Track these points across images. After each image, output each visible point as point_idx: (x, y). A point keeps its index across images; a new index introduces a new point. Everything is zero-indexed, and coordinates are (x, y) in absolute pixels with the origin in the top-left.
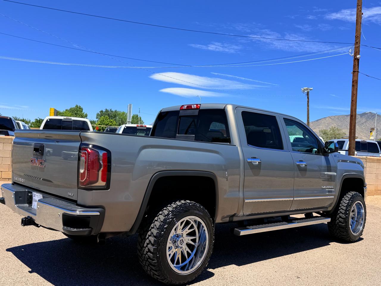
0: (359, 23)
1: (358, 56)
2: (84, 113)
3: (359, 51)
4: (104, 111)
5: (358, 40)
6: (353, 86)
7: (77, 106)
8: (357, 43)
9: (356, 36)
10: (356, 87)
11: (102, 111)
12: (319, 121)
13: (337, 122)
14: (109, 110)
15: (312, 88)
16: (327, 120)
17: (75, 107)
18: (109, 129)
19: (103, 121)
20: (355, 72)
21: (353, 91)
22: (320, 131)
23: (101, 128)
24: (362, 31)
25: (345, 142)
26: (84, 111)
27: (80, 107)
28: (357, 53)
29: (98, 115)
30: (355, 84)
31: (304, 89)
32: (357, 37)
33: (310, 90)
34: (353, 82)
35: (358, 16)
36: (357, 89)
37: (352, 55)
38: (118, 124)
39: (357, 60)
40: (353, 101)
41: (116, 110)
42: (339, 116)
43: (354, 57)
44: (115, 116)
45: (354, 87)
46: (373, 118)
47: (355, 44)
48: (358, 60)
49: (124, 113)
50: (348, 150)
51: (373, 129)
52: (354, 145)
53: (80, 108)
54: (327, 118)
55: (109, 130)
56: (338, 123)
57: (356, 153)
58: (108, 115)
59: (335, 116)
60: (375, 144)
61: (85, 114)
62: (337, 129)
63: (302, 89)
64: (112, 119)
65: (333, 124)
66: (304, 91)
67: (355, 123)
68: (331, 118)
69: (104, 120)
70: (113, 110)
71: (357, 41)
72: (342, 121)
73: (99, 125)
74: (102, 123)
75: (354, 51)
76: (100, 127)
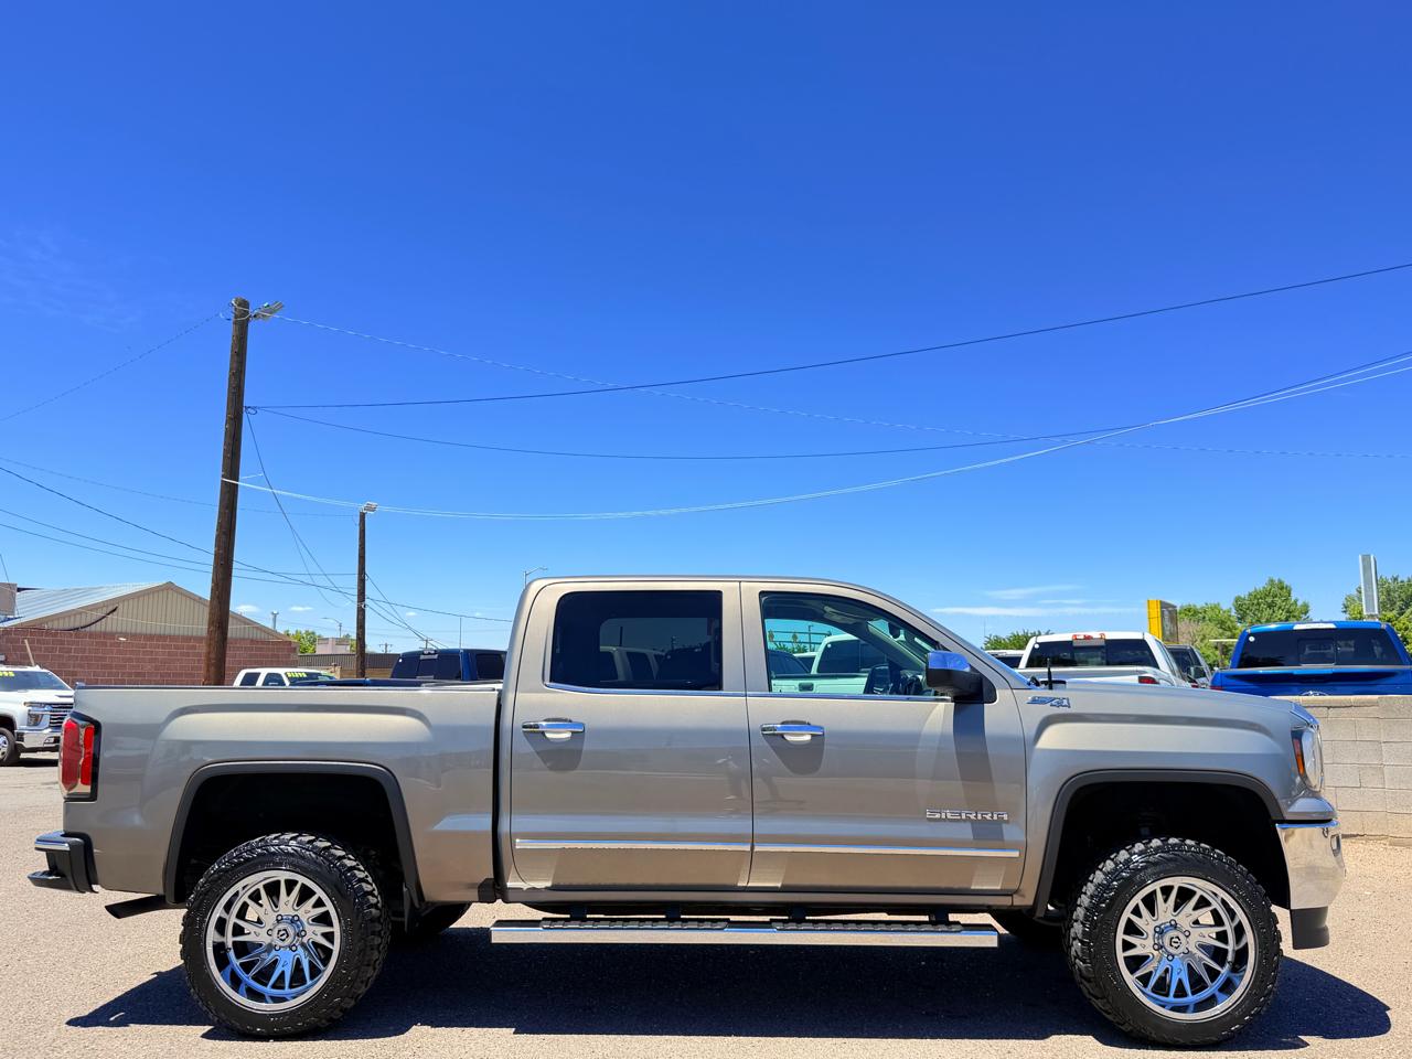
7: (1271, 582)
26: (1294, 596)
53: (1282, 588)
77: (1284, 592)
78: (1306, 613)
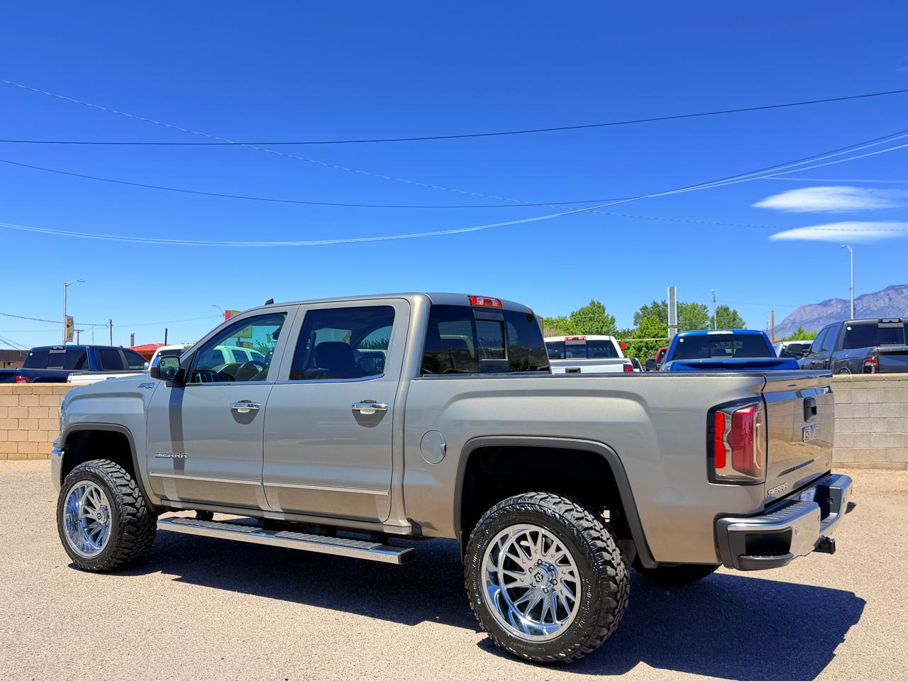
2: (608, 315)
4: (649, 306)
7: (593, 303)
11: (645, 308)
14: (660, 303)
17: (589, 305)
19: (648, 328)
23: (644, 344)
26: (606, 312)
27: (599, 303)
29: (637, 316)
49: (694, 307)
53: (599, 307)
58: (658, 314)
61: (610, 317)
69: (649, 326)
73: (640, 337)
74: (643, 333)
76: (641, 342)
77: (601, 310)
78: (613, 324)
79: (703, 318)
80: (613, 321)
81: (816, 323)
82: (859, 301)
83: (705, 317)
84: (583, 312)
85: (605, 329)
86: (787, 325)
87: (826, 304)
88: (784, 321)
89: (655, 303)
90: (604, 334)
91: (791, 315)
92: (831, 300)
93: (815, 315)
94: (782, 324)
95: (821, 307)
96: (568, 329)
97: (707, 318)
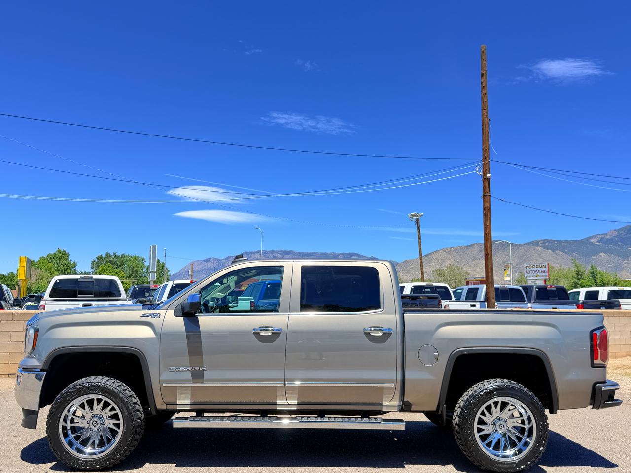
0: (486, 133)
1: (488, 175)
2: (71, 260)
3: (489, 168)
4: (104, 255)
5: (487, 154)
6: (485, 214)
7: (59, 251)
8: (485, 158)
9: (483, 149)
10: (488, 216)
11: (100, 257)
12: (429, 256)
13: (455, 256)
14: (112, 254)
15: (422, 214)
16: (440, 254)
17: (55, 252)
18: (137, 287)
19: (104, 272)
20: (486, 196)
21: (486, 221)
22: (433, 271)
24: (490, 143)
25: (479, 290)
26: (70, 258)
27: (64, 251)
28: (486, 171)
29: (93, 262)
30: (487, 212)
31: (411, 215)
32: (485, 151)
33: (420, 216)
34: (484, 209)
35: (484, 123)
36: (490, 218)
37: (481, 174)
38: (127, 275)
39: (486, 181)
40: (486, 234)
41: (124, 254)
42: (456, 248)
43: (484, 176)
44: (122, 263)
45: (486, 216)
46: (504, 249)
47: (483, 159)
48: (489, 180)
49: (136, 258)
50: (484, 300)
51: (507, 266)
52: (493, 294)
53: (64, 254)
54: (440, 252)
55: (137, 289)
56: (457, 258)
57: (496, 304)
58: (111, 262)
59: (451, 248)
60: (519, 290)
61: (72, 262)
62: (457, 267)
63: (409, 215)
64: (117, 268)
65: (448, 259)
66: (411, 218)
67: (492, 265)
68: (445, 251)
69: (105, 270)
70: (119, 254)
71: (485, 156)
72: (461, 255)
75: (482, 169)
77: (66, 256)
78: (74, 267)
79: (142, 267)
80: (75, 265)
81: (201, 273)
82: (227, 260)
83: (143, 266)
84: (50, 258)
85: (68, 271)
86: (183, 273)
87: (207, 260)
88: (181, 270)
89: (108, 253)
90: (67, 275)
91: (185, 267)
92: (210, 259)
93: (200, 267)
94: (180, 272)
95: (204, 262)
96: (47, 270)
97: (145, 267)
